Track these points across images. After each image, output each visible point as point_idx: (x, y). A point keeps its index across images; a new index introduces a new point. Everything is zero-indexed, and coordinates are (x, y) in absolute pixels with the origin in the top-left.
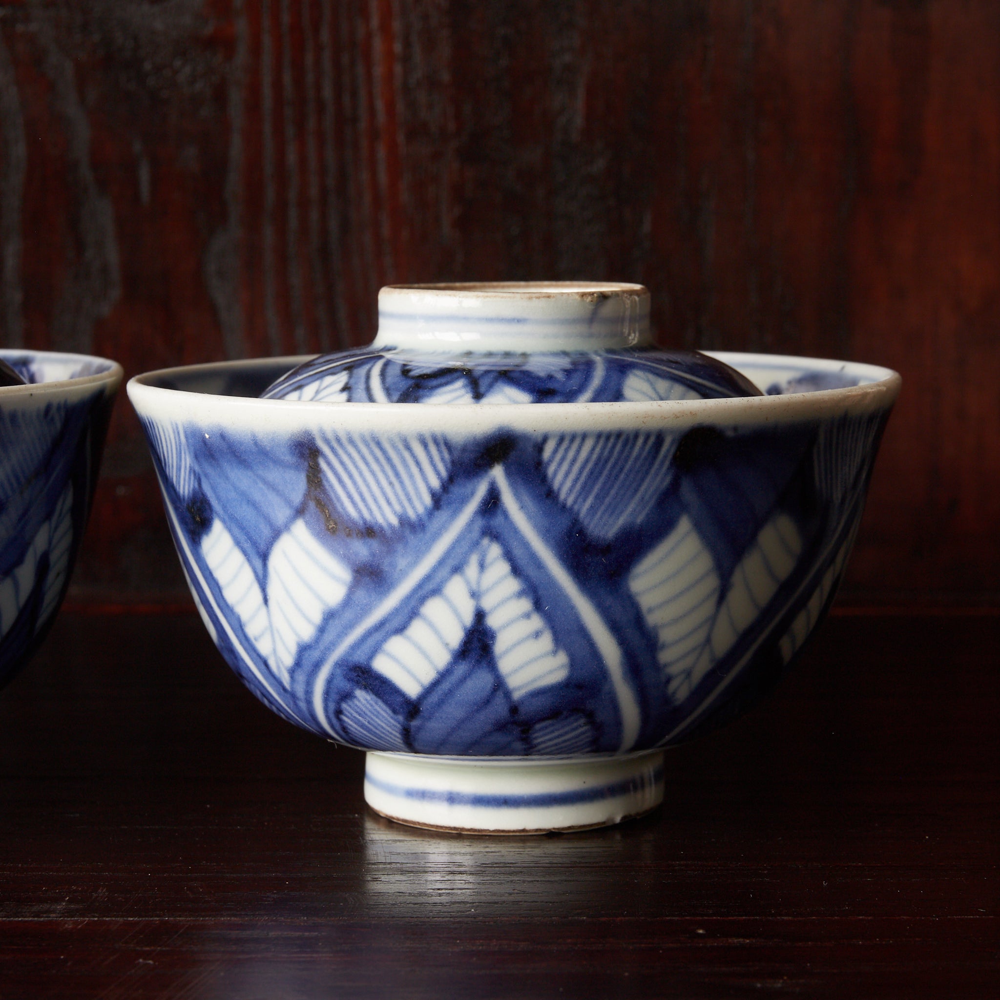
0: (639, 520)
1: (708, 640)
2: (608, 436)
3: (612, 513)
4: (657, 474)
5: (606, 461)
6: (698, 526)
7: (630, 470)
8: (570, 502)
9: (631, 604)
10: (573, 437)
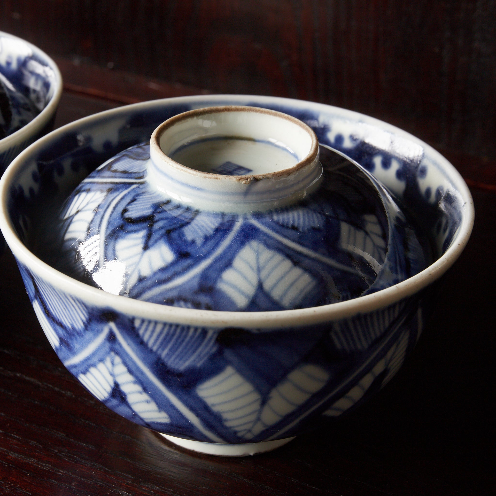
0: (199, 365)
1: (258, 419)
2: (171, 325)
3: (181, 359)
4: (207, 345)
5: (173, 335)
6: (239, 371)
7: (189, 342)
8: (155, 349)
9: (200, 401)
10: (150, 322)
